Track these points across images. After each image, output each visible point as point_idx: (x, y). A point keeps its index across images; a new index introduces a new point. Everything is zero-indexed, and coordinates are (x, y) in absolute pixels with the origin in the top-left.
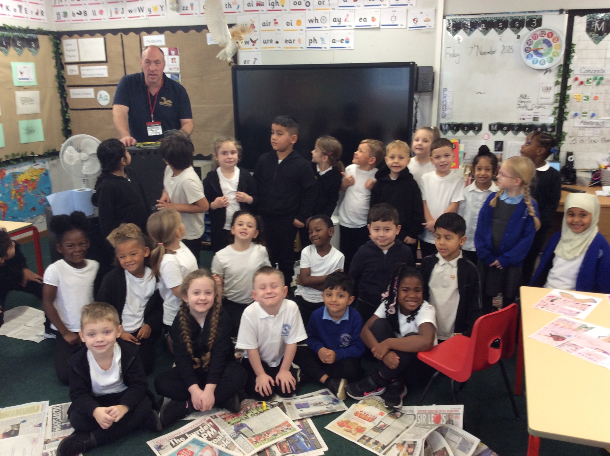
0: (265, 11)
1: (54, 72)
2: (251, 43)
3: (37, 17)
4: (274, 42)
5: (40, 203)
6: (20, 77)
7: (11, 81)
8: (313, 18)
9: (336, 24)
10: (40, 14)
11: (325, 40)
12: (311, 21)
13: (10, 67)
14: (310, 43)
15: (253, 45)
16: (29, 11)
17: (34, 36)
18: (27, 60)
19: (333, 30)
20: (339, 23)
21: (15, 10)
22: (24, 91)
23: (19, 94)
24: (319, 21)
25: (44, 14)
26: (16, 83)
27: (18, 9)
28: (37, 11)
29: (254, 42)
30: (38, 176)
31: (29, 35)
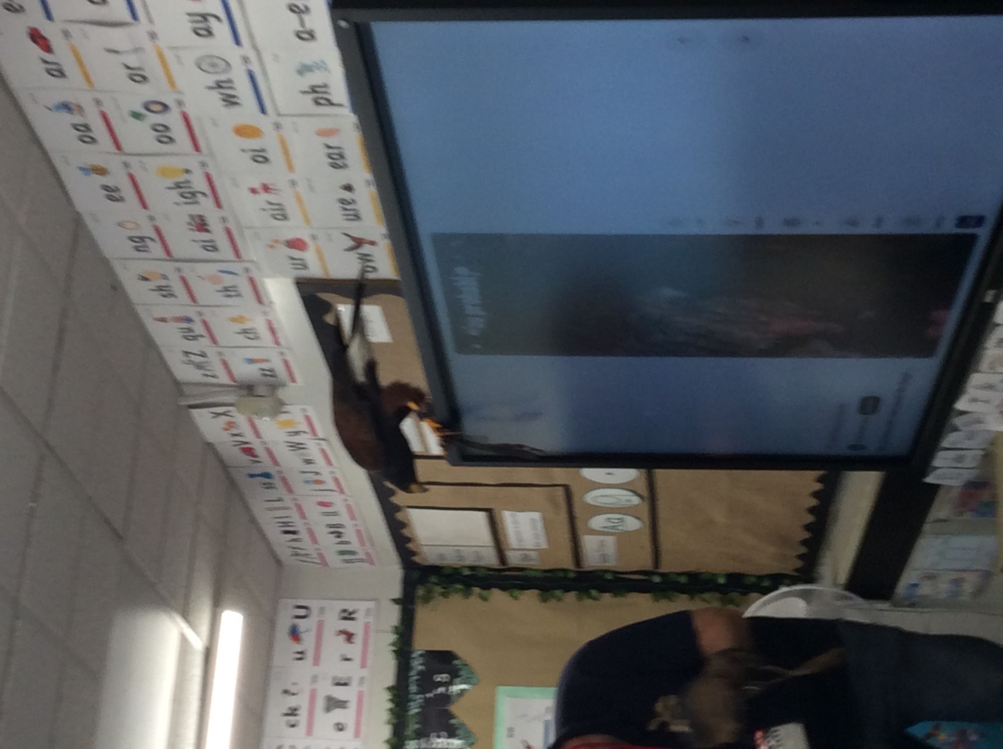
0: (221, 213)
1: (530, 597)
2: (366, 249)
3: (358, 640)
4: (347, 195)
8: (215, 97)
9: (221, 29)
10: (348, 626)
11: (308, 62)
12: (230, 101)
14: (330, 103)
15: (372, 243)
16: (342, 670)
17: (417, 665)
18: (489, 711)
19: (251, 36)
20: (212, 20)
21: (340, 727)
24: (223, 77)
25: (350, 606)
27: (338, 715)
28: (342, 638)
29: (359, 243)
31: (413, 688)
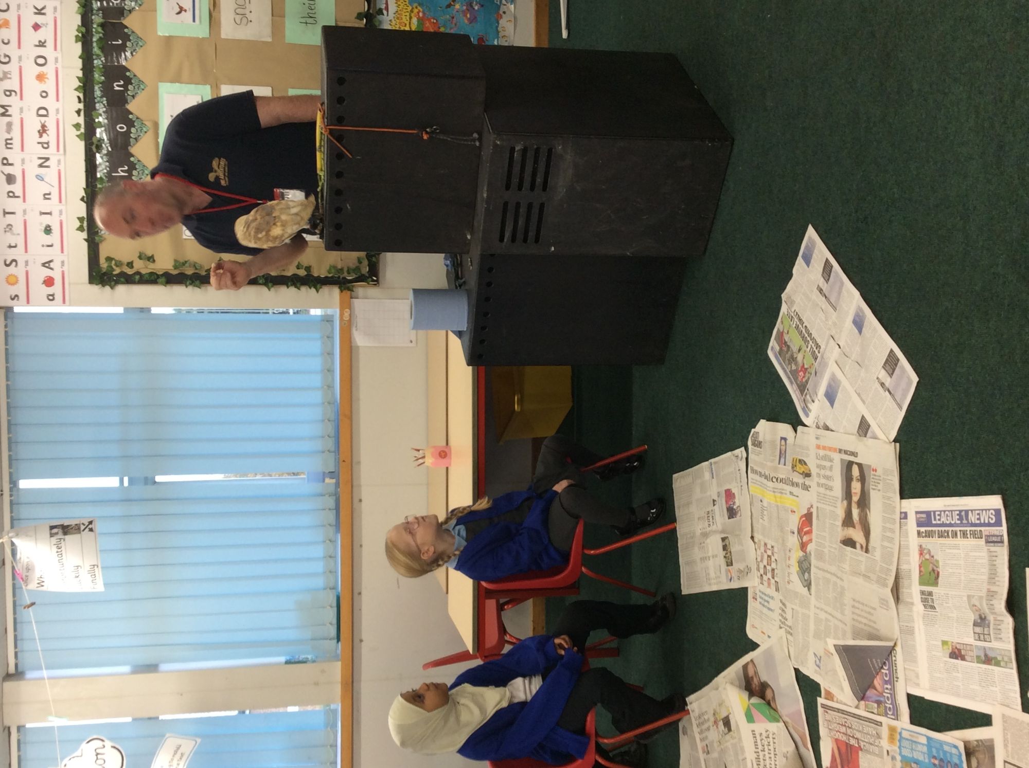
5: (473, 20)
6: (189, 14)
7: (199, 42)
13: (169, 40)
22: (220, 12)
23: (229, 29)
26: (201, 30)
30: (412, 11)
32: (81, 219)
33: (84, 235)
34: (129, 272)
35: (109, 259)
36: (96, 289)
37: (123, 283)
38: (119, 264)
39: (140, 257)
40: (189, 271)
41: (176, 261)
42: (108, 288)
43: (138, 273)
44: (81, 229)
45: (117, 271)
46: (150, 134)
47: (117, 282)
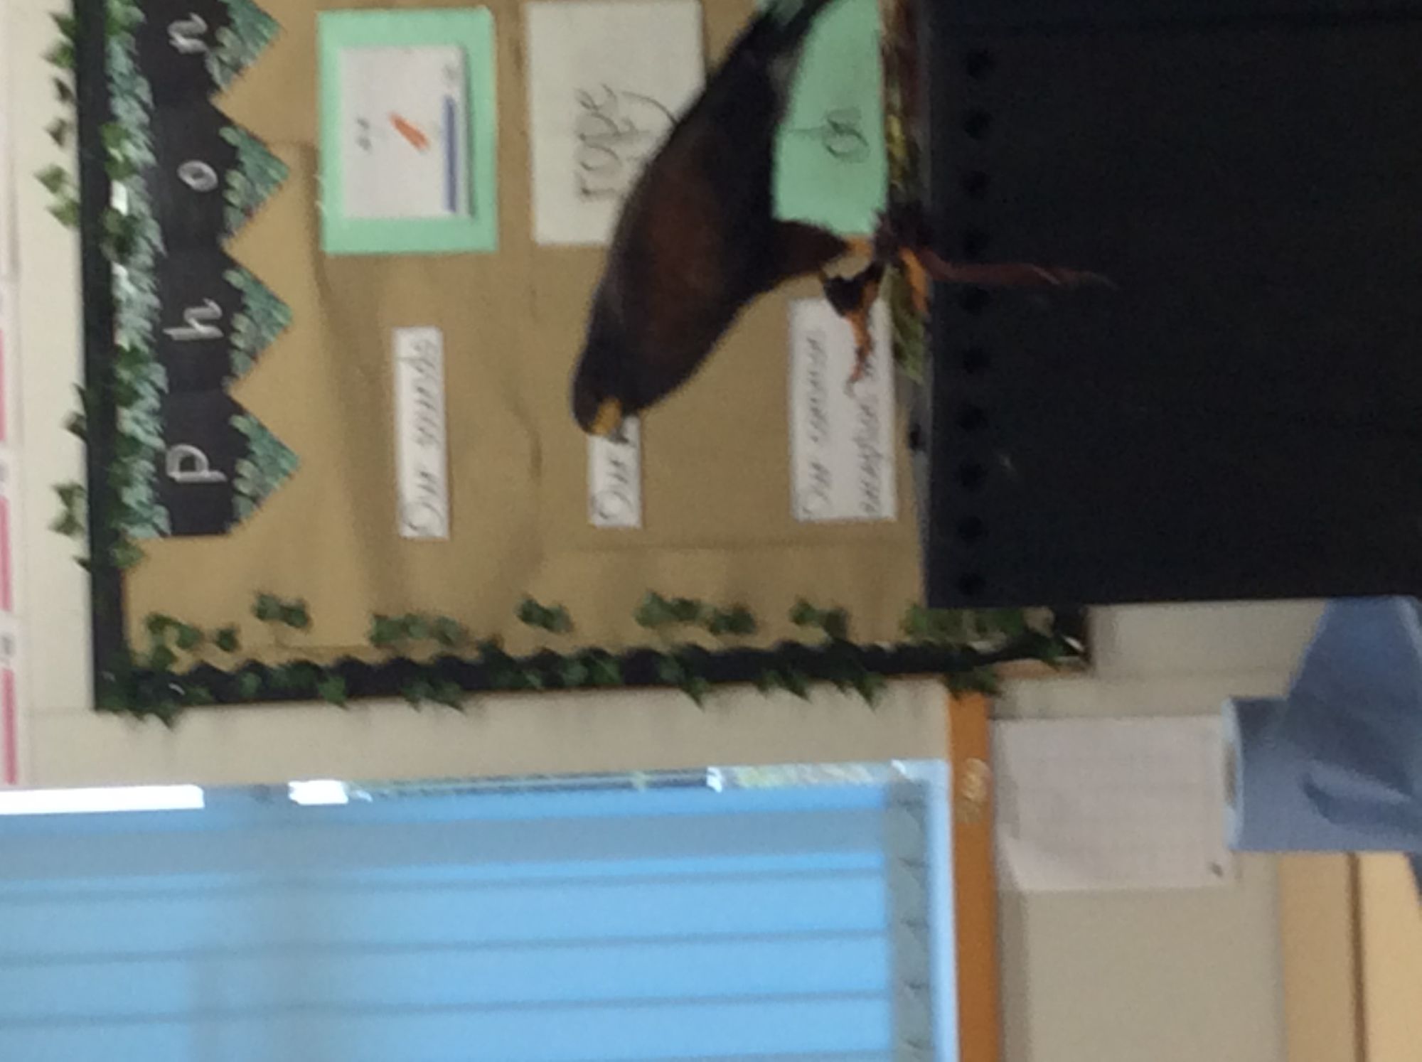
32: (66, 494)
33: (76, 546)
34: (224, 662)
35: (158, 624)
36: (114, 727)
37: (202, 703)
38: (190, 638)
39: (261, 614)
40: (423, 651)
41: (379, 619)
42: (153, 724)
43: (255, 667)
44: (66, 526)
45: (184, 662)
46: (293, 191)
47: (187, 702)
